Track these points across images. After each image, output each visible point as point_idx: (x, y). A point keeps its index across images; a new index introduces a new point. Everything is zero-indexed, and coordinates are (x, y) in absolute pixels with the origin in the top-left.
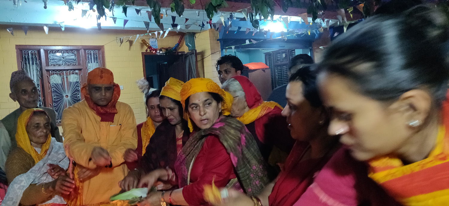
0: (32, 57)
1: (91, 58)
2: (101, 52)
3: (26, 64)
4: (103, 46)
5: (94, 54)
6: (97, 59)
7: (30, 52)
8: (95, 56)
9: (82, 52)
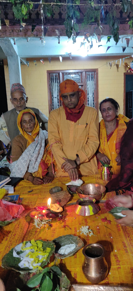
0: (55, 78)
1: (89, 78)
2: (95, 73)
3: (52, 82)
4: (98, 69)
5: (91, 75)
6: (93, 78)
7: (54, 74)
8: (92, 76)
9: (84, 73)
